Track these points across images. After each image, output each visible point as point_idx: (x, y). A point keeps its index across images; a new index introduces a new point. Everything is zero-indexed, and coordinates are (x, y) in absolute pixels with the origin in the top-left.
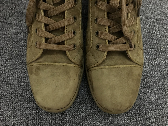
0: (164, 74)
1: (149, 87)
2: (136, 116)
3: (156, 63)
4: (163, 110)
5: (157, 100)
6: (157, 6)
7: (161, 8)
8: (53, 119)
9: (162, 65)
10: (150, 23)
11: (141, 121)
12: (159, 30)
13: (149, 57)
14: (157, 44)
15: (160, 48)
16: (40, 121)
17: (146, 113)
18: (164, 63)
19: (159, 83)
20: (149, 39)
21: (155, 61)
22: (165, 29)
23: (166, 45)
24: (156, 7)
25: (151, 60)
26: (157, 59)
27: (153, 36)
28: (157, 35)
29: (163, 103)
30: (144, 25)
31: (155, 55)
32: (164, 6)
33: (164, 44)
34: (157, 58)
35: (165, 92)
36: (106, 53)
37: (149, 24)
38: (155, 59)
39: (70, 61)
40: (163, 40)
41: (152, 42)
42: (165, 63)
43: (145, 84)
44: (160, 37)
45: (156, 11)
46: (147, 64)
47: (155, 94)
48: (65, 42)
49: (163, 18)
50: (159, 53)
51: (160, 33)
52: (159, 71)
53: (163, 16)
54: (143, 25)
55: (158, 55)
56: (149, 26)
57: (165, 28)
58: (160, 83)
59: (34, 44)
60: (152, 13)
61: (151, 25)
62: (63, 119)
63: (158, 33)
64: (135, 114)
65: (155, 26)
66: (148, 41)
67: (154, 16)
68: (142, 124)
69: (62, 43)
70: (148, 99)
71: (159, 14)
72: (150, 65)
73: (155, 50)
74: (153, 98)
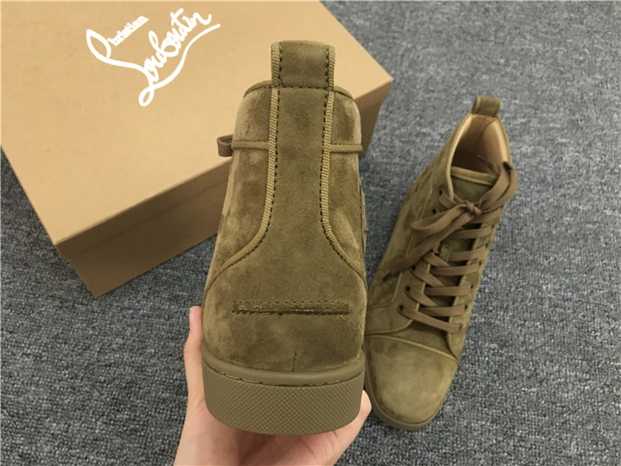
0: (598, 411)
1: (569, 430)
3: (586, 388)
5: (581, 455)
6: (604, 280)
7: (611, 285)
8: (395, 445)
9: (597, 396)
10: (587, 310)
12: (600, 328)
13: (576, 376)
14: (594, 354)
16: (371, 443)
19: (588, 427)
20: (580, 340)
21: (586, 385)
22: (612, 329)
23: (610, 359)
24: (601, 282)
25: (580, 381)
26: (589, 382)
27: (588, 336)
28: (595, 337)
30: (575, 312)
31: (587, 373)
33: (606, 356)
34: (589, 379)
35: (597, 444)
37: (584, 313)
38: (587, 380)
39: (448, 348)
40: (606, 349)
41: (584, 347)
42: (604, 392)
43: (563, 423)
44: (601, 342)
45: (600, 290)
46: (570, 385)
47: (577, 444)
48: (451, 320)
50: (595, 371)
51: (602, 334)
52: (591, 404)
53: (611, 303)
55: (593, 375)
56: (584, 316)
57: (612, 326)
59: (396, 306)
60: (592, 292)
61: (587, 316)
62: (413, 449)
63: (598, 334)
65: (594, 318)
66: (578, 343)
67: (594, 299)
69: (446, 319)
70: (564, 451)
71: (606, 296)
72: (576, 389)
73: (588, 365)
74: (573, 451)
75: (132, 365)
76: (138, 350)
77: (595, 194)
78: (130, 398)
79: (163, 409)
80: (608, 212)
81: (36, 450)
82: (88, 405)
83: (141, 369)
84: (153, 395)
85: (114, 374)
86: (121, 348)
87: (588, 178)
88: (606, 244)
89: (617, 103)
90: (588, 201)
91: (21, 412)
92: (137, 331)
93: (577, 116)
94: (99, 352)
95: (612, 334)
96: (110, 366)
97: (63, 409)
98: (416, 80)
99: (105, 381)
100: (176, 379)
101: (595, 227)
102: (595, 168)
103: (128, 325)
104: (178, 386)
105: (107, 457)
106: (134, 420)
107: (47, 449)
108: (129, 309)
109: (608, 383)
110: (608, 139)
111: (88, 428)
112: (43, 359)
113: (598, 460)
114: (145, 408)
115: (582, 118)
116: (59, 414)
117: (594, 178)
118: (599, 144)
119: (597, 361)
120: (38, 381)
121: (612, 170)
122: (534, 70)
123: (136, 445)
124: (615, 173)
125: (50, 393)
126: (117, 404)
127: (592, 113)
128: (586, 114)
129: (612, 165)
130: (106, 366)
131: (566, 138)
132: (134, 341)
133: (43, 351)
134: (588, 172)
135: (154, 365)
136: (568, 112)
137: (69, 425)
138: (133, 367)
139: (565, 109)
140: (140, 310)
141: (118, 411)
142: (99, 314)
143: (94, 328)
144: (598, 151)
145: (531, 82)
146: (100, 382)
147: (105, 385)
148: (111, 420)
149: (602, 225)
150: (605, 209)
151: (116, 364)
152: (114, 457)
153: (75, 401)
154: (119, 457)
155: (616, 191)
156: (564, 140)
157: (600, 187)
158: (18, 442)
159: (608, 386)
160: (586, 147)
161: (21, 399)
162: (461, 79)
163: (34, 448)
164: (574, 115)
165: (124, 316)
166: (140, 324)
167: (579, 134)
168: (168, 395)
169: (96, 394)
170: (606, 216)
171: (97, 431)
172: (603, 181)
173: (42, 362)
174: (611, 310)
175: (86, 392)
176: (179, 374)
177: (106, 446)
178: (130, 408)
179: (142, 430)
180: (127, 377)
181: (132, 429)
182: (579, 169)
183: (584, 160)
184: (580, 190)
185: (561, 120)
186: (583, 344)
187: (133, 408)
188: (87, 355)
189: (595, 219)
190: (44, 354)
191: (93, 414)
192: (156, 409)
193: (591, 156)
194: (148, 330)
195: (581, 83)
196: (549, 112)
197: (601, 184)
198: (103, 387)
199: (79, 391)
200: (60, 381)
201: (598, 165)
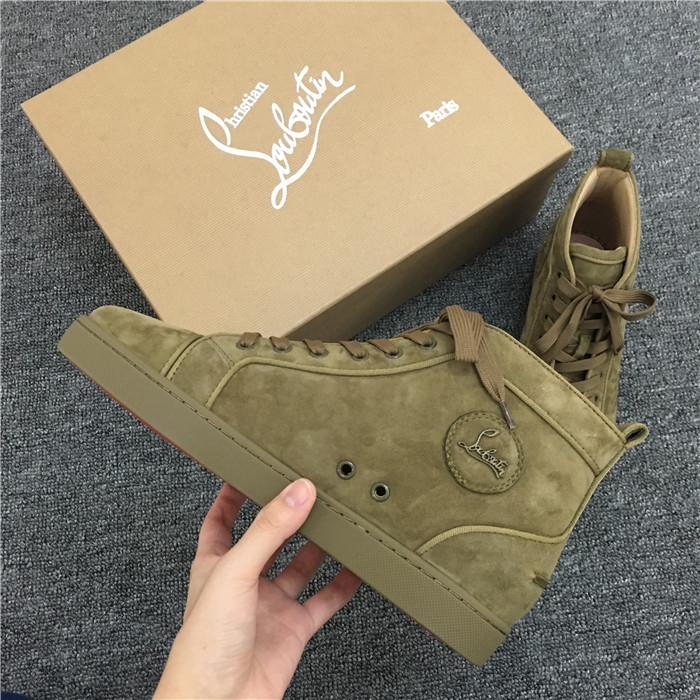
2: (587, 536)
4: (639, 524)
5: (629, 504)
11: (596, 545)
12: (635, 353)
14: (630, 386)
15: (637, 395)
17: (605, 530)
22: (649, 350)
23: (649, 387)
29: (640, 511)
31: (624, 410)
33: (645, 384)
34: (628, 417)
35: (646, 486)
38: (625, 418)
40: (644, 375)
44: (638, 370)
47: (624, 493)
49: (646, 322)
50: (634, 405)
51: (637, 359)
55: (632, 410)
57: (648, 346)
58: (635, 470)
63: (633, 360)
64: (584, 532)
68: (599, 551)
70: (610, 504)
73: (625, 400)
74: (620, 502)
75: (124, 544)
76: (126, 527)
78: (134, 579)
79: (173, 581)
81: (56, 660)
82: (93, 599)
83: (136, 546)
84: (158, 569)
85: (109, 559)
86: (107, 529)
89: (627, 38)
91: (26, 627)
92: (119, 506)
93: (577, 75)
94: (85, 540)
95: (649, 356)
96: (102, 552)
97: (68, 611)
99: (102, 570)
100: (177, 546)
102: (607, 145)
103: (106, 502)
104: (181, 553)
105: (130, 646)
106: (146, 601)
107: (66, 656)
108: (101, 484)
110: (620, 96)
111: (101, 622)
112: (28, 566)
113: (649, 504)
114: (154, 585)
115: (584, 75)
116: (66, 617)
118: (610, 107)
119: (635, 393)
120: (32, 589)
121: (629, 140)
122: (512, 21)
123: (156, 625)
124: (633, 144)
125: (49, 599)
126: (123, 590)
127: (595, 64)
128: (588, 67)
129: (628, 134)
130: (98, 553)
131: (566, 111)
132: (119, 518)
133: (25, 557)
135: (149, 537)
136: (564, 72)
137: (81, 626)
138: (127, 546)
139: (560, 68)
140: (113, 482)
141: (126, 596)
142: (70, 499)
143: (70, 516)
144: (609, 118)
145: (511, 42)
146: (97, 572)
147: (103, 573)
148: (122, 607)
151: (108, 548)
152: (138, 644)
153: (77, 599)
154: (143, 642)
156: (563, 117)
158: (33, 658)
159: (651, 418)
160: (593, 117)
161: (20, 614)
163: (52, 659)
164: (572, 74)
165: (98, 494)
166: (119, 498)
167: (581, 102)
168: (173, 565)
169: (97, 586)
171: (111, 623)
173: (28, 569)
174: (646, 326)
175: (86, 586)
176: (179, 539)
177: (126, 635)
178: (138, 590)
179: (158, 608)
180: (124, 559)
181: (147, 611)
182: (587, 152)
183: (592, 138)
187: (141, 589)
188: (73, 546)
190: (27, 559)
191: (101, 606)
192: (165, 583)
194: (129, 501)
195: (576, 22)
196: (540, 80)
198: (102, 576)
199: (78, 588)
200: (54, 583)
201: (610, 138)
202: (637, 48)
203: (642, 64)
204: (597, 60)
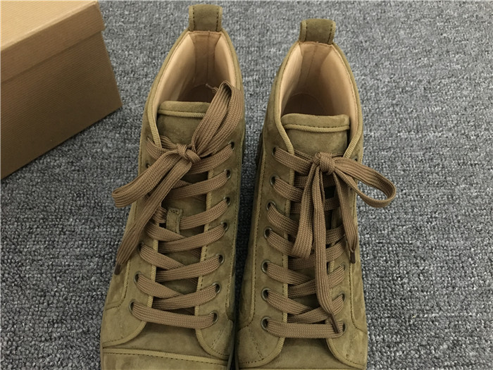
3: (398, 354)
6: (406, 213)
7: (414, 218)
9: (412, 363)
10: (389, 253)
12: (407, 273)
14: (403, 307)
15: (410, 318)
18: (417, 356)
20: (384, 292)
21: (397, 351)
22: (422, 272)
23: (423, 311)
24: (403, 216)
25: (389, 347)
26: (400, 345)
27: (393, 286)
28: (402, 285)
30: (375, 258)
31: (396, 334)
32: (421, 215)
33: (418, 307)
34: (401, 342)
36: (283, 340)
37: (386, 256)
38: (397, 343)
39: (202, 351)
40: (417, 298)
41: (390, 301)
42: (420, 356)
44: (410, 291)
45: (403, 226)
46: (378, 354)
49: (418, 243)
50: (406, 330)
51: (410, 280)
53: (417, 240)
54: (372, 257)
55: (404, 335)
56: (386, 261)
57: (421, 268)
60: (393, 229)
61: (391, 260)
63: (405, 280)
65: (398, 262)
66: (382, 297)
71: (410, 232)
72: (385, 358)
73: (397, 322)
77: (386, 117)
80: (403, 135)
87: (378, 101)
88: (404, 171)
89: (402, 20)
90: (380, 126)
93: (361, 38)
95: (422, 278)
98: (182, 21)
101: (390, 154)
102: (385, 90)
109: (424, 343)
110: (396, 57)
115: (367, 39)
117: (384, 101)
118: (387, 63)
119: (407, 316)
121: (403, 88)
124: (407, 92)
127: (377, 32)
128: (370, 34)
129: (402, 84)
134: (377, 94)
136: (350, 35)
139: (347, 32)
144: (386, 71)
145: (309, 10)
149: (398, 150)
150: (399, 132)
155: (410, 110)
157: (391, 109)
159: (424, 347)
160: (373, 69)
162: (234, 15)
164: (357, 37)
167: (363, 56)
170: (401, 139)
172: (394, 102)
174: (418, 247)
182: (367, 93)
183: (371, 83)
184: (370, 115)
185: (343, 44)
186: (389, 296)
189: (390, 145)
193: (378, 77)
197: (393, 105)
201: (387, 85)
202: (410, 27)
203: (414, 38)
204: (378, 30)
